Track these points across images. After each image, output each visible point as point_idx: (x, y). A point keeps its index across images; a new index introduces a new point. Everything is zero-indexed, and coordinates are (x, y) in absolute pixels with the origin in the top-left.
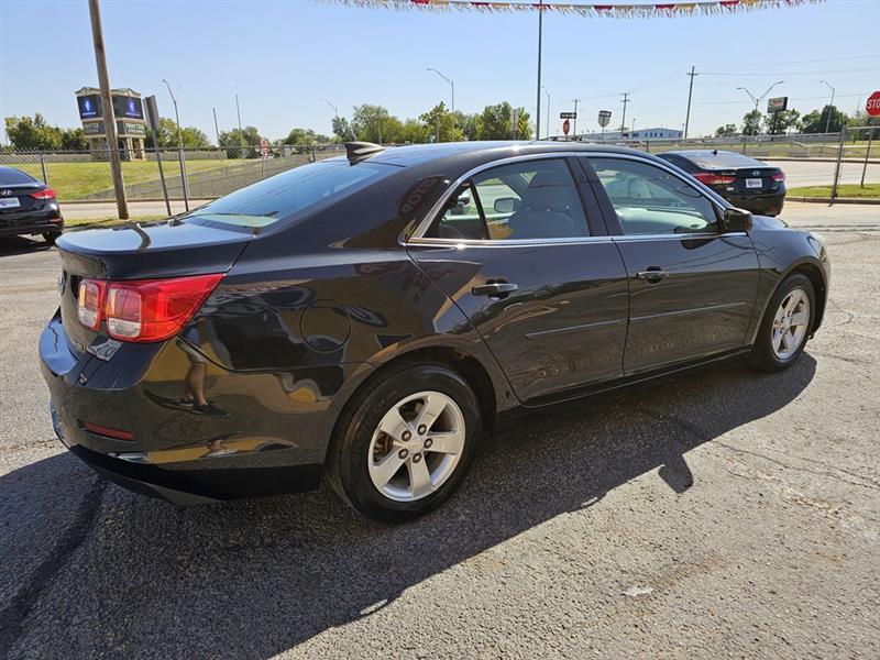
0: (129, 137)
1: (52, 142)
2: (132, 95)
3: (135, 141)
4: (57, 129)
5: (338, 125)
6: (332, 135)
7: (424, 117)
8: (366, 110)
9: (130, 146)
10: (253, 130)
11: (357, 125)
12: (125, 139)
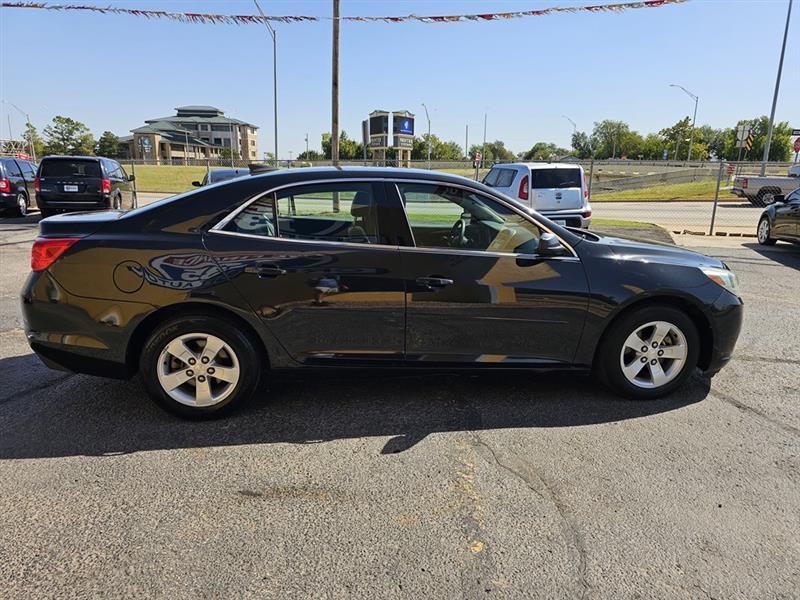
0: (400, 149)
1: (349, 152)
2: (408, 116)
3: (405, 152)
4: (354, 142)
5: (577, 140)
6: (570, 149)
7: (665, 132)
8: (607, 125)
9: (400, 158)
10: (500, 144)
11: (595, 139)
12: (397, 151)
